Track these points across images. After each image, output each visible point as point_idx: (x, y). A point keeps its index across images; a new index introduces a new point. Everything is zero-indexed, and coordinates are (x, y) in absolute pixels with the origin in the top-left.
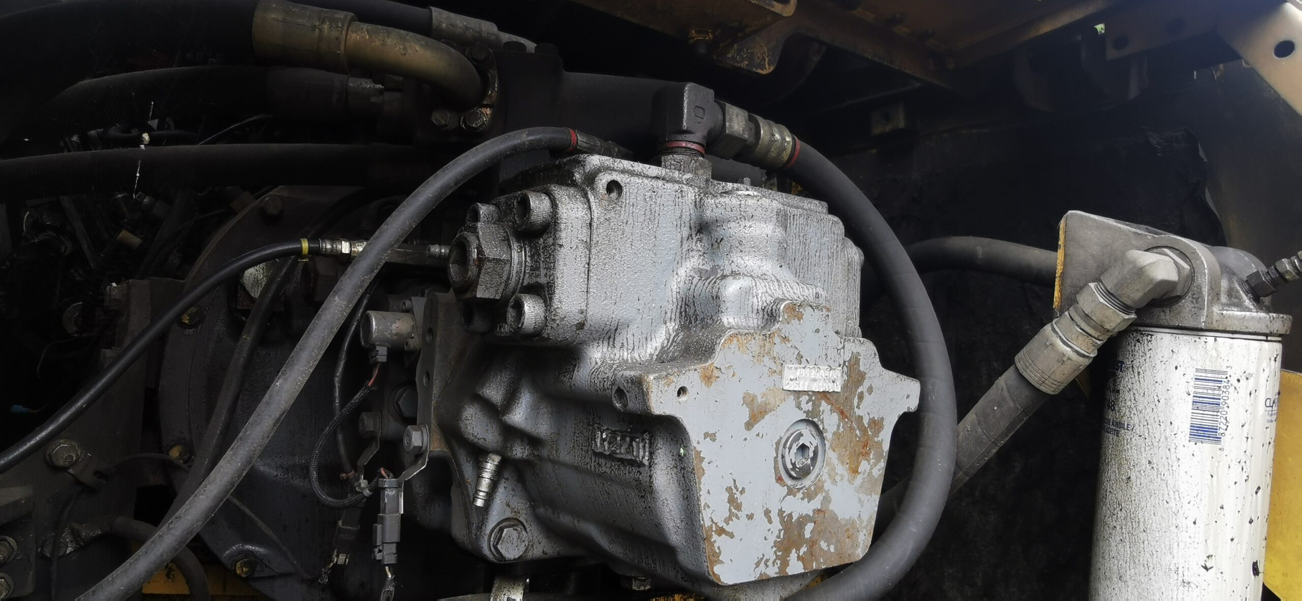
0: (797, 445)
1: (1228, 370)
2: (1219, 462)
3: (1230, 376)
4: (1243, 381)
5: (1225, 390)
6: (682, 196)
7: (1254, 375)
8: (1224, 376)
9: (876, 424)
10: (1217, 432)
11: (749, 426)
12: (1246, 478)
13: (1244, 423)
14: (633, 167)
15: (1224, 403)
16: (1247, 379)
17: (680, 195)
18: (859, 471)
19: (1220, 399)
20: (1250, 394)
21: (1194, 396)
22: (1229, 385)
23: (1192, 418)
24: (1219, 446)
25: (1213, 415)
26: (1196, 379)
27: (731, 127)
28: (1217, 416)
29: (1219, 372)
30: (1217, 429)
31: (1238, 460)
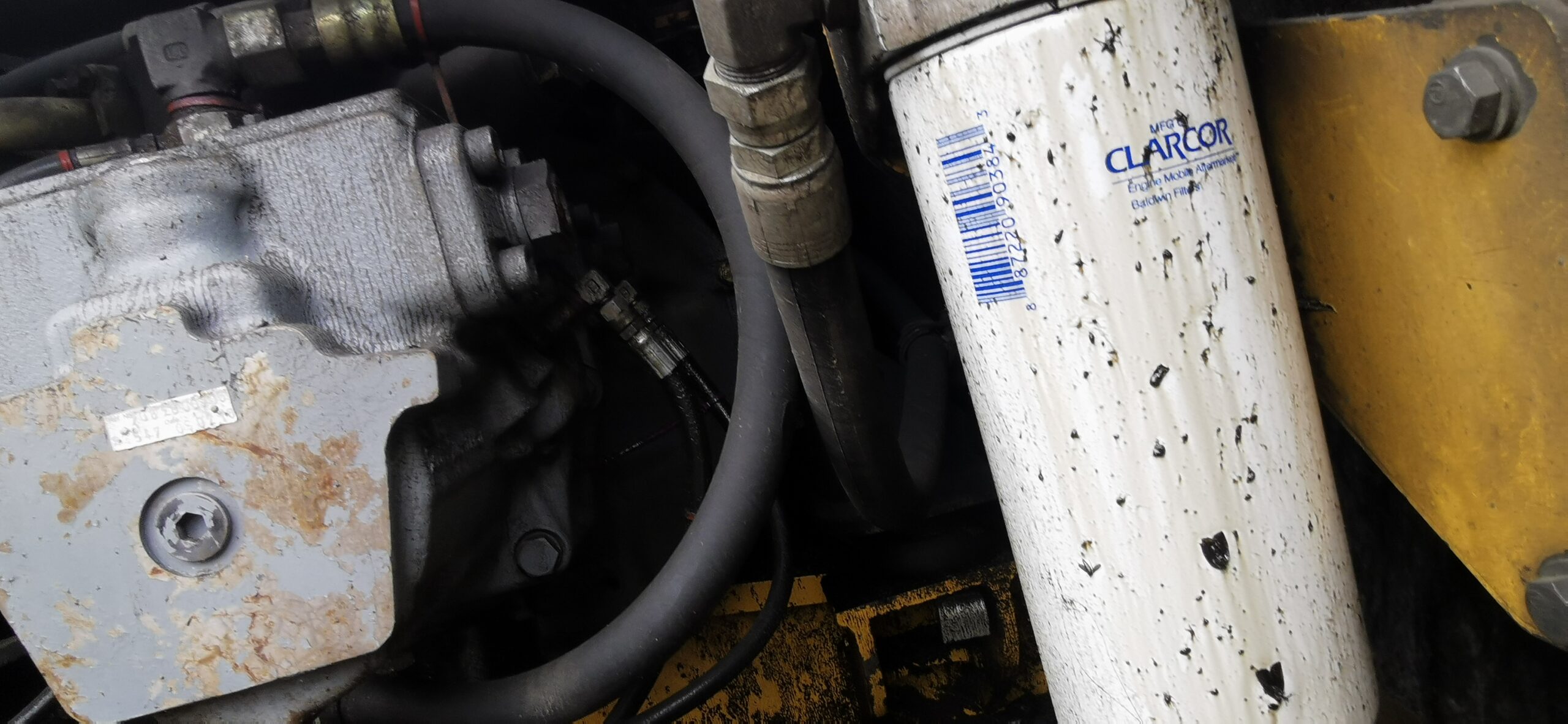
0: (174, 520)
1: (982, 120)
2: (1035, 336)
3: (991, 134)
5: (992, 170)
7: (1044, 110)
10: (1010, 271)
11: (64, 516)
12: (1110, 357)
13: (1057, 233)
15: (1001, 201)
16: (1030, 126)
18: (326, 523)
19: (990, 194)
20: (1051, 158)
21: (955, 203)
22: (996, 154)
23: (967, 253)
24: (1026, 302)
25: (992, 235)
26: (944, 163)
28: (998, 234)
30: (1008, 264)
31: (1075, 322)
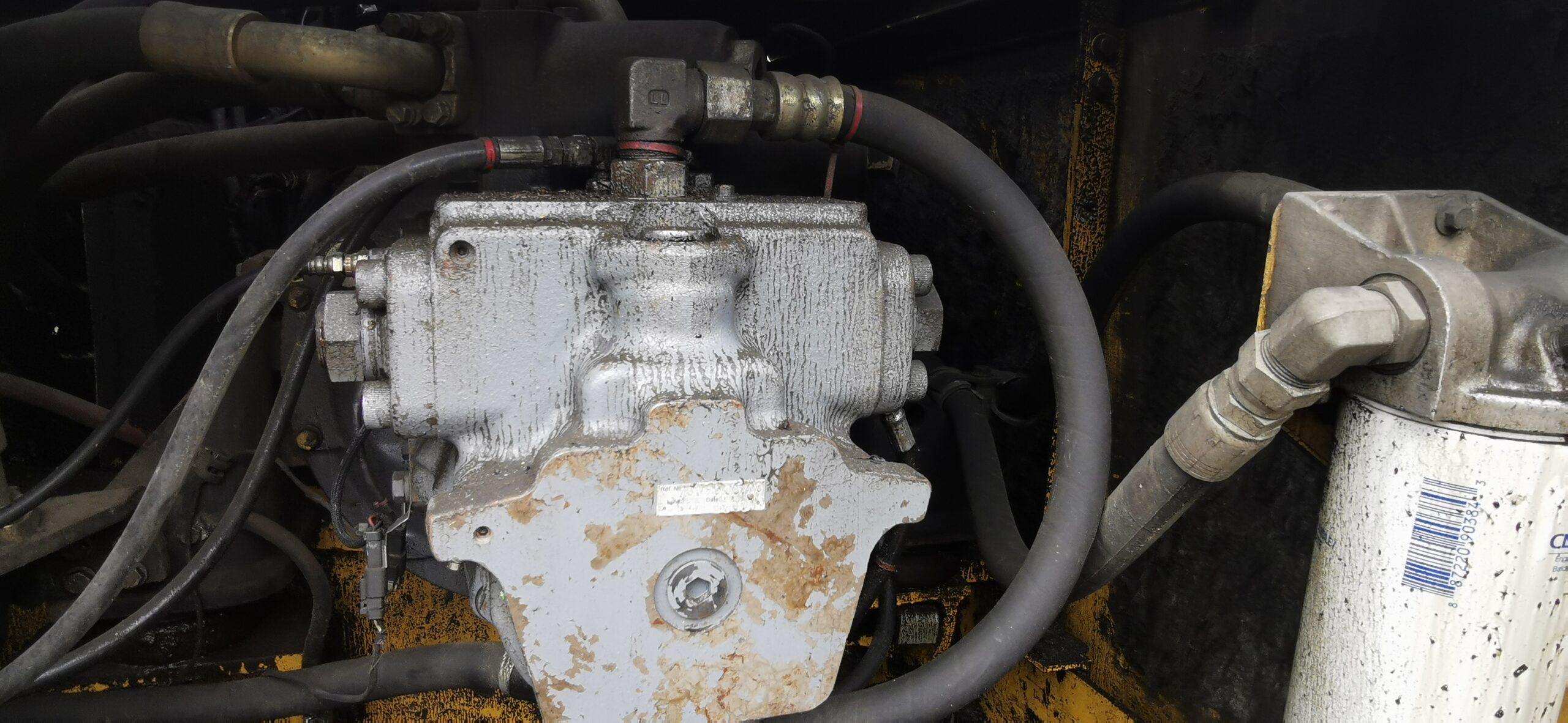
0: (686, 582)
1: (1479, 486)
2: (1446, 623)
3: (1481, 497)
4: (1506, 505)
5: (1469, 517)
6: (572, 245)
7: (1529, 498)
8: (1471, 496)
9: (841, 545)
10: (1447, 579)
11: (596, 564)
12: (1496, 652)
13: (1499, 570)
14: (508, 208)
15: (1465, 537)
16: (1514, 503)
17: (568, 244)
18: (807, 605)
19: (1458, 530)
20: (1518, 527)
21: (1418, 520)
22: (1478, 510)
23: (1409, 551)
24: (1450, 600)
25: (1445, 553)
26: (1423, 493)
27: (716, 108)
28: (1450, 554)
29: (1462, 489)
30: (1449, 575)
31: (1483, 625)
